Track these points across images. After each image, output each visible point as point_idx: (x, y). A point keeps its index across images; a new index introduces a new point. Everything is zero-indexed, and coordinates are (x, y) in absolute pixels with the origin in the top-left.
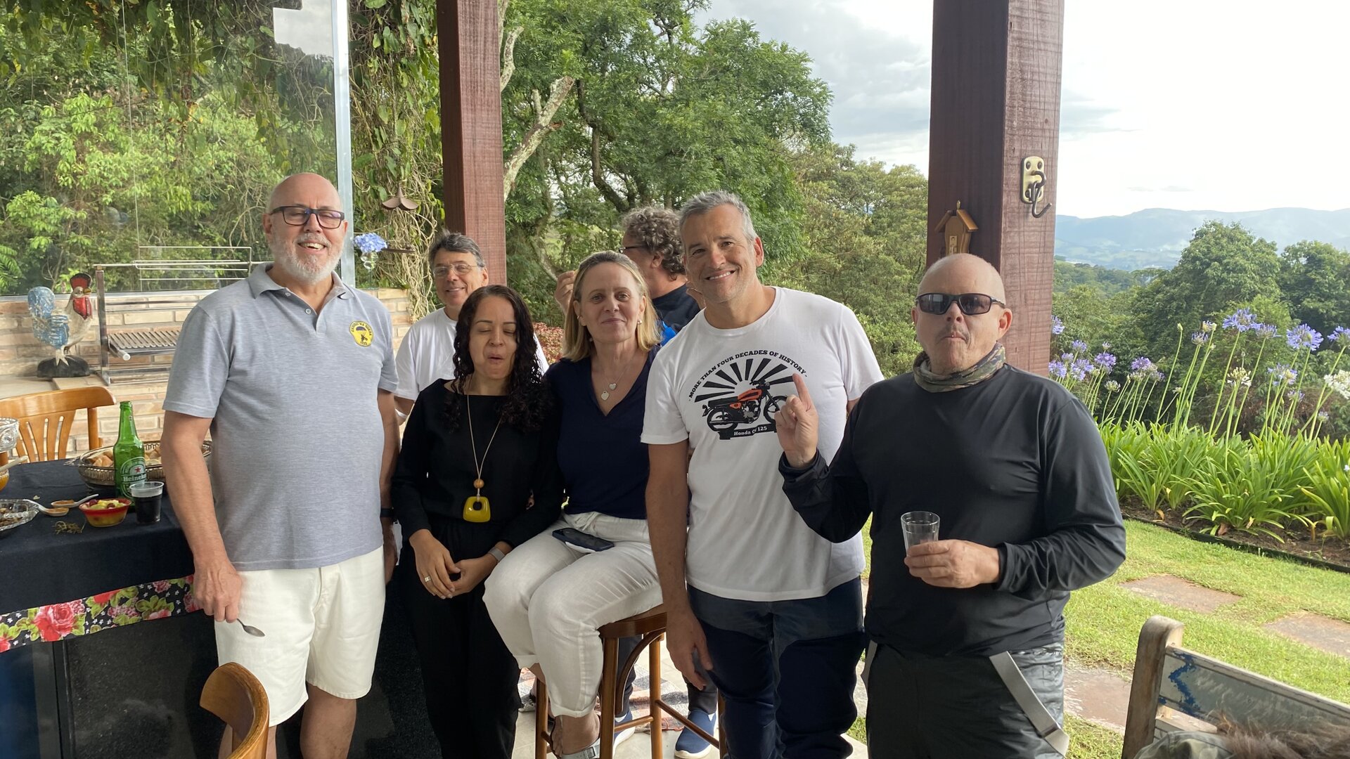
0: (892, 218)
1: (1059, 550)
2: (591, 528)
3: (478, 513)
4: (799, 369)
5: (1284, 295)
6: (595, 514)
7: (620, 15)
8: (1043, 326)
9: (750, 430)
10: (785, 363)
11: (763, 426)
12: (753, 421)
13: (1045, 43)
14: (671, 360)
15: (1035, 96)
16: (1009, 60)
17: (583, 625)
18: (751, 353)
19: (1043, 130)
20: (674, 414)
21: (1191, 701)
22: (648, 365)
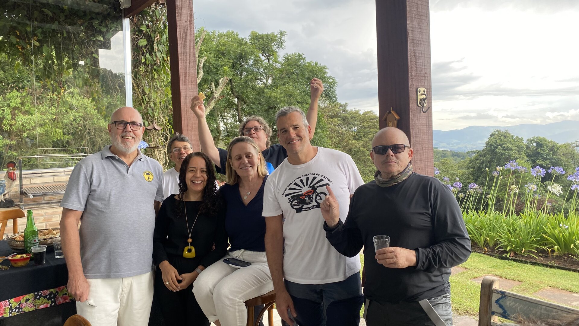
0: (364, 132)
1: (442, 250)
2: (241, 256)
3: (190, 254)
4: (329, 180)
5: (528, 159)
6: (243, 250)
7: (247, 52)
8: (430, 159)
9: (309, 208)
10: (323, 178)
11: (315, 205)
12: (310, 204)
13: (423, 41)
14: (274, 179)
15: (420, 63)
16: (409, 48)
17: (238, 300)
18: (308, 175)
19: (425, 77)
20: (276, 203)
21: (505, 312)
22: (264, 183)
